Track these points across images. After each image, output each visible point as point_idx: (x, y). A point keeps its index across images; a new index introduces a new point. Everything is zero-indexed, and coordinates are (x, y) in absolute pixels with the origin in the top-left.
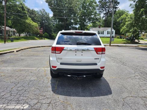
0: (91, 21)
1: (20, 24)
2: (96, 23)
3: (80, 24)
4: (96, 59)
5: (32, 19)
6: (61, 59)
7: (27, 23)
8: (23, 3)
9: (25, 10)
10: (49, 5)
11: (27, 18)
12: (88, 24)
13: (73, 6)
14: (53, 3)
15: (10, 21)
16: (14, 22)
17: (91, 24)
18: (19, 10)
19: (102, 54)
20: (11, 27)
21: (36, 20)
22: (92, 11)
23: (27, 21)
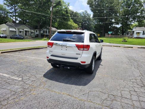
0: (136, 20)
1: (64, 25)
2: (143, 22)
3: (121, 24)
4: (78, 54)
5: (73, 21)
6: (52, 52)
7: (69, 25)
8: (67, 8)
9: (68, 13)
10: (90, 7)
11: (70, 20)
12: (132, 23)
13: (114, 5)
14: (94, 4)
15: (56, 24)
16: (59, 24)
17: (137, 23)
18: (64, 13)
19: (83, 50)
20: (57, 28)
21: (78, 21)
22: (138, 8)
23: (69, 23)
